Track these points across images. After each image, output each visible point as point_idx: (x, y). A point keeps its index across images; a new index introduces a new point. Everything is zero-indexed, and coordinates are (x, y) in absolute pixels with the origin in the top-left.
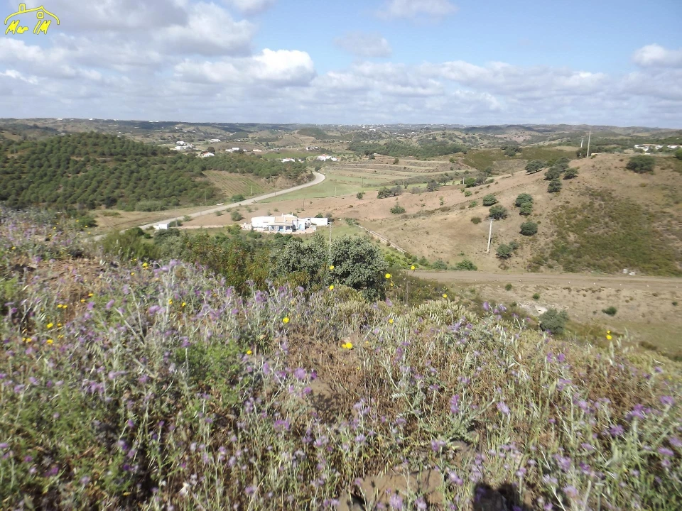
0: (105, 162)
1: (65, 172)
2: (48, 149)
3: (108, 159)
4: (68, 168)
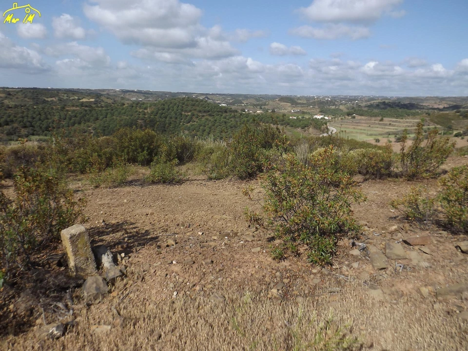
0: (203, 116)
1: (181, 122)
2: (166, 107)
3: (205, 114)
4: (182, 119)
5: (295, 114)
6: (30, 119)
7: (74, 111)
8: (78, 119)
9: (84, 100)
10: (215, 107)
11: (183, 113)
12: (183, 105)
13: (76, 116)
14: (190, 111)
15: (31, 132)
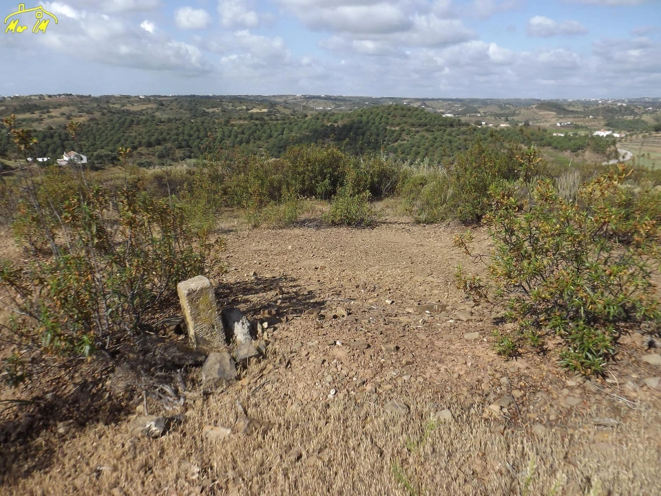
1: (385, 141)
2: (364, 119)
3: (420, 129)
4: (386, 136)
5: (562, 129)
6: (186, 137)
7: (241, 125)
8: (245, 136)
9: (254, 111)
10: (435, 118)
11: (388, 127)
12: (389, 117)
13: (243, 133)
14: (399, 125)
15: (188, 154)
